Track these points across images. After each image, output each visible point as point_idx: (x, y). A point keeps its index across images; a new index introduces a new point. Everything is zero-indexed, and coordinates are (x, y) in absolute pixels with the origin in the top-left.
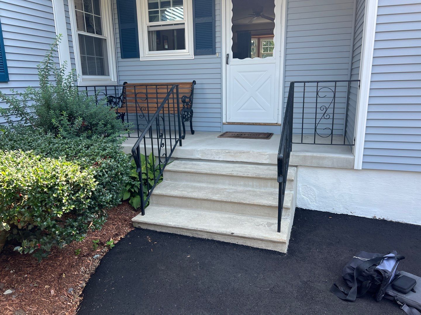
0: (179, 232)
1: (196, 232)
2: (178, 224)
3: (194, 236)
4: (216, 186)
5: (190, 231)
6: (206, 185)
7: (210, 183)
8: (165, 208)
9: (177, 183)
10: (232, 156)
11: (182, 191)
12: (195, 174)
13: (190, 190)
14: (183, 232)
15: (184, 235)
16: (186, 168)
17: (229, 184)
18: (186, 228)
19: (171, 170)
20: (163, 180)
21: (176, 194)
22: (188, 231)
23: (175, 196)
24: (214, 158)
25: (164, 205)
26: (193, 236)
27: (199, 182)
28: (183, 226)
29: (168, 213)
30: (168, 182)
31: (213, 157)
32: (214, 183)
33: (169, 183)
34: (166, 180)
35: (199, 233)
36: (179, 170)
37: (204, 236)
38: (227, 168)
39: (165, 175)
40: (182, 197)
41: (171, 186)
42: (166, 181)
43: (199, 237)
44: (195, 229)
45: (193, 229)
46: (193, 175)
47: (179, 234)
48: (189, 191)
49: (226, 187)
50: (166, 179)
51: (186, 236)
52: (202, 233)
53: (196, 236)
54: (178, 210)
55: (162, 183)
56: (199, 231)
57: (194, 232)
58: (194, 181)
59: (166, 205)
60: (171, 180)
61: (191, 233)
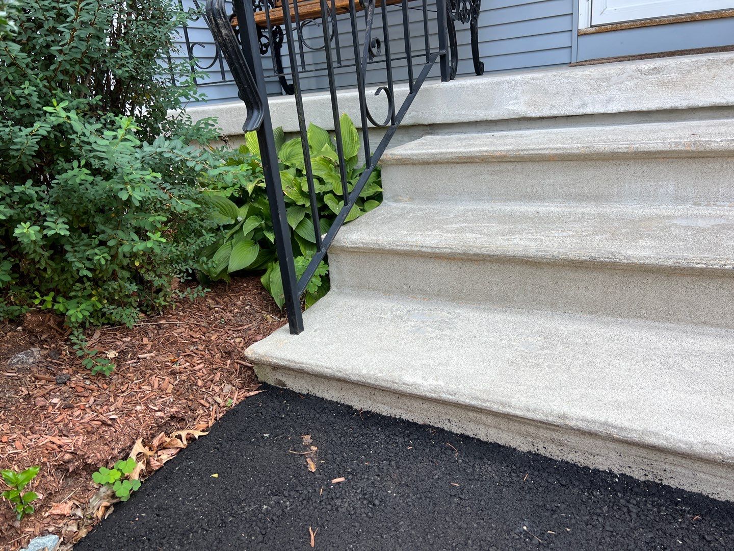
0: (457, 425)
1: (555, 435)
2: (452, 387)
3: (542, 452)
4: (611, 210)
5: (514, 426)
6: (557, 206)
7: (581, 198)
8: (390, 304)
9: (436, 207)
10: (667, 84)
11: (463, 230)
12: (509, 166)
13: (495, 227)
14: (478, 423)
15: (482, 436)
16: (470, 146)
17: (678, 199)
18: (495, 407)
19: (412, 155)
20: (384, 201)
21: (435, 242)
22: (504, 424)
23: (429, 250)
24: (584, 105)
25: (388, 292)
26: (533, 450)
27: (530, 197)
28: (477, 398)
29: (403, 324)
30: (402, 205)
31: (577, 102)
32: (596, 198)
33: (404, 209)
34: (396, 201)
35: (574, 440)
36: (442, 153)
37: (600, 460)
38: (652, 131)
39: (391, 181)
40: (465, 254)
41: (412, 218)
42: (395, 205)
43: (571, 457)
44: (550, 419)
45: (539, 416)
46: (501, 172)
47: (455, 430)
48: (493, 230)
49: (664, 212)
50: (393, 197)
51: (496, 446)
52: (588, 441)
53: (554, 452)
54: (444, 312)
55: (378, 212)
56: (579, 430)
57: (543, 433)
58: (508, 197)
59: (394, 292)
60: (412, 199)
61: (526, 435)
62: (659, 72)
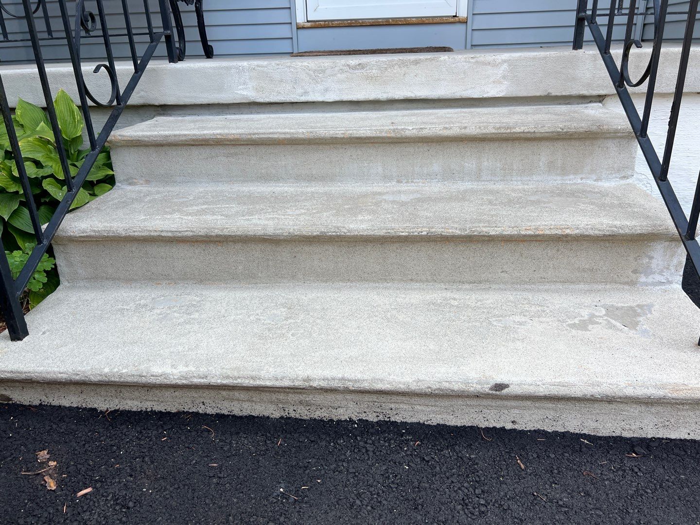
0: (211, 406)
1: (302, 397)
2: (203, 370)
3: (293, 415)
4: (335, 188)
5: (266, 396)
6: (290, 186)
7: (311, 178)
9: (176, 189)
10: (371, 78)
11: (203, 212)
12: (243, 149)
14: (232, 400)
16: (204, 128)
17: (386, 178)
19: (144, 136)
20: (117, 184)
21: (175, 226)
22: (256, 396)
24: (306, 93)
26: (285, 414)
27: (265, 178)
28: (228, 377)
30: (137, 188)
32: (323, 178)
33: (140, 192)
34: (130, 184)
35: (319, 399)
36: (175, 136)
38: (362, 119)
39: (122, 164)
41: (150, 202)
42: (130, 188)
43: (318, 414)
44: (297, 384)
45: (286, 383)
46: (236, 154)
47: (210, 411)
49: (376, 189)
50: (127, 180)
52: (330, 397)
53: (303, 413)
55: (110, 197)
57: (292, 397)
58: (246, 178)
60: (148, 182)
61: (276, 403)
62: (363, 68)
